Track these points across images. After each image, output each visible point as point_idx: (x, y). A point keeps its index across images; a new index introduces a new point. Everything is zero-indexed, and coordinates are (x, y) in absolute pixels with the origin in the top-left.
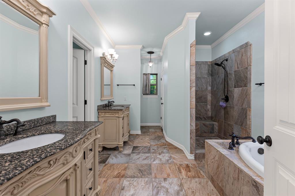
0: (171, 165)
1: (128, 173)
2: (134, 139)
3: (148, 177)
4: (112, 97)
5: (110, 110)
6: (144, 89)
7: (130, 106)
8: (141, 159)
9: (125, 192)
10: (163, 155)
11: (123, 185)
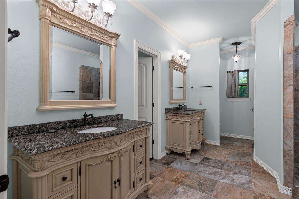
0: (246, 191)
1: (187, 182)
2: (208, 150)
3: (207, 192)
4: (184, 100)
5: (181, 114)
6: (229, 90)
7: (205, 111)
8: (207, 172)
9: (176, 198)
10: (240, 176)
11: (177, 191)
